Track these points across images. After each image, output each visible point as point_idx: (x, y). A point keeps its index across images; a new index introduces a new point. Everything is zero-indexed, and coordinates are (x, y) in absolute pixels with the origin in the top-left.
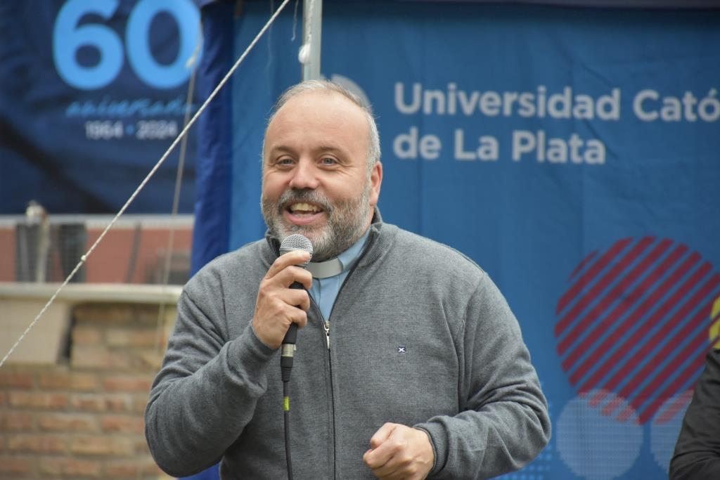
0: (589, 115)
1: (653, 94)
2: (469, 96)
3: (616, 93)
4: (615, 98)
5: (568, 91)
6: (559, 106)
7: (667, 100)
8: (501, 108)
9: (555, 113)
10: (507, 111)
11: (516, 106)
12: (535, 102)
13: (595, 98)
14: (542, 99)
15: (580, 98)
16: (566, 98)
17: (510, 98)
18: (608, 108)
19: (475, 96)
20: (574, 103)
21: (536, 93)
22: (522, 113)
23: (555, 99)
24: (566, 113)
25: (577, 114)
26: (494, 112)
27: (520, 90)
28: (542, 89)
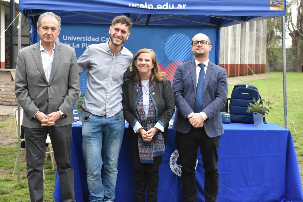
0: (94, 41)
1: (104, 38)
2: (75, 38)
3: (98, 37)
4: (98, 38)
5: (91, 37)
6: (89, 39)
7: (106, 39)
8: (80, 40)
9: (88, 40)
10: (81, 40)
11: (82, 39)
12: (85, 39)
13: (95, 38)
14: (86, 38)
15: (92, 38)
16: (90, 38)
17: (81, 38)
18: (97, 40)
19: (76, 37)
20: (92, 39)
21: (86, 37)
22: (83, 40)
23: (89, 38)
24: (90, 40)
25: (92, 41)
26: (79, 40)
27: (83, 37)
28: (87, 37)
